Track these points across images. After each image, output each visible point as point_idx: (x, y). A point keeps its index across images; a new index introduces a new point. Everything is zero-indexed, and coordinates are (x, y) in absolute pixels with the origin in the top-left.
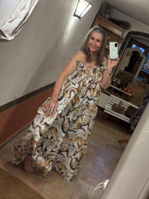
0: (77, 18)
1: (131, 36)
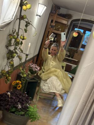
1: (73, 23)
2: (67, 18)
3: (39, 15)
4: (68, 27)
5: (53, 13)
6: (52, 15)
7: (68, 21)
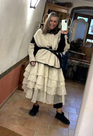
1: (75, 11)
2: (67, 6)
3: (34, 6)
4: (69, 16)
5: (49, 2)
6: (48, 5)
7: (68, 10)
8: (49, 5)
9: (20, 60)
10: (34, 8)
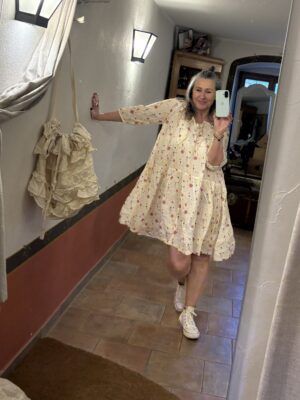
0: (138, 63)
1: (239, 67)
3: (140, 57)
6: (179, 56)
7: (223, 66)
8: (182, 56)
9: (114, 184)
10: (142, 60)
